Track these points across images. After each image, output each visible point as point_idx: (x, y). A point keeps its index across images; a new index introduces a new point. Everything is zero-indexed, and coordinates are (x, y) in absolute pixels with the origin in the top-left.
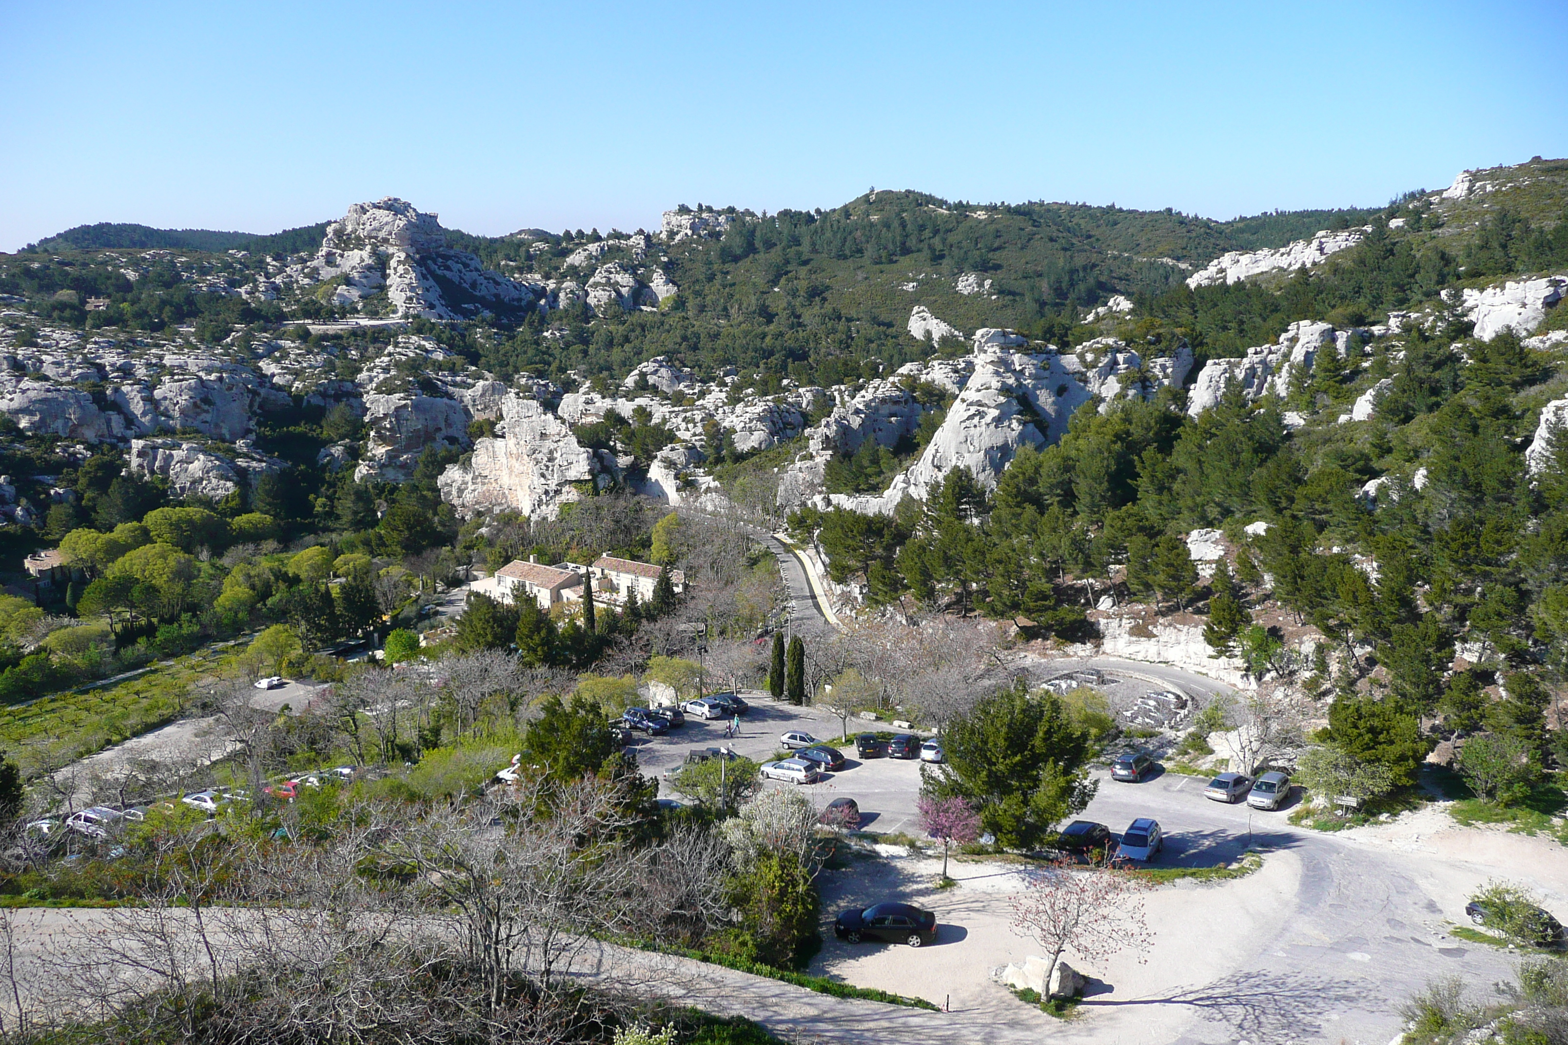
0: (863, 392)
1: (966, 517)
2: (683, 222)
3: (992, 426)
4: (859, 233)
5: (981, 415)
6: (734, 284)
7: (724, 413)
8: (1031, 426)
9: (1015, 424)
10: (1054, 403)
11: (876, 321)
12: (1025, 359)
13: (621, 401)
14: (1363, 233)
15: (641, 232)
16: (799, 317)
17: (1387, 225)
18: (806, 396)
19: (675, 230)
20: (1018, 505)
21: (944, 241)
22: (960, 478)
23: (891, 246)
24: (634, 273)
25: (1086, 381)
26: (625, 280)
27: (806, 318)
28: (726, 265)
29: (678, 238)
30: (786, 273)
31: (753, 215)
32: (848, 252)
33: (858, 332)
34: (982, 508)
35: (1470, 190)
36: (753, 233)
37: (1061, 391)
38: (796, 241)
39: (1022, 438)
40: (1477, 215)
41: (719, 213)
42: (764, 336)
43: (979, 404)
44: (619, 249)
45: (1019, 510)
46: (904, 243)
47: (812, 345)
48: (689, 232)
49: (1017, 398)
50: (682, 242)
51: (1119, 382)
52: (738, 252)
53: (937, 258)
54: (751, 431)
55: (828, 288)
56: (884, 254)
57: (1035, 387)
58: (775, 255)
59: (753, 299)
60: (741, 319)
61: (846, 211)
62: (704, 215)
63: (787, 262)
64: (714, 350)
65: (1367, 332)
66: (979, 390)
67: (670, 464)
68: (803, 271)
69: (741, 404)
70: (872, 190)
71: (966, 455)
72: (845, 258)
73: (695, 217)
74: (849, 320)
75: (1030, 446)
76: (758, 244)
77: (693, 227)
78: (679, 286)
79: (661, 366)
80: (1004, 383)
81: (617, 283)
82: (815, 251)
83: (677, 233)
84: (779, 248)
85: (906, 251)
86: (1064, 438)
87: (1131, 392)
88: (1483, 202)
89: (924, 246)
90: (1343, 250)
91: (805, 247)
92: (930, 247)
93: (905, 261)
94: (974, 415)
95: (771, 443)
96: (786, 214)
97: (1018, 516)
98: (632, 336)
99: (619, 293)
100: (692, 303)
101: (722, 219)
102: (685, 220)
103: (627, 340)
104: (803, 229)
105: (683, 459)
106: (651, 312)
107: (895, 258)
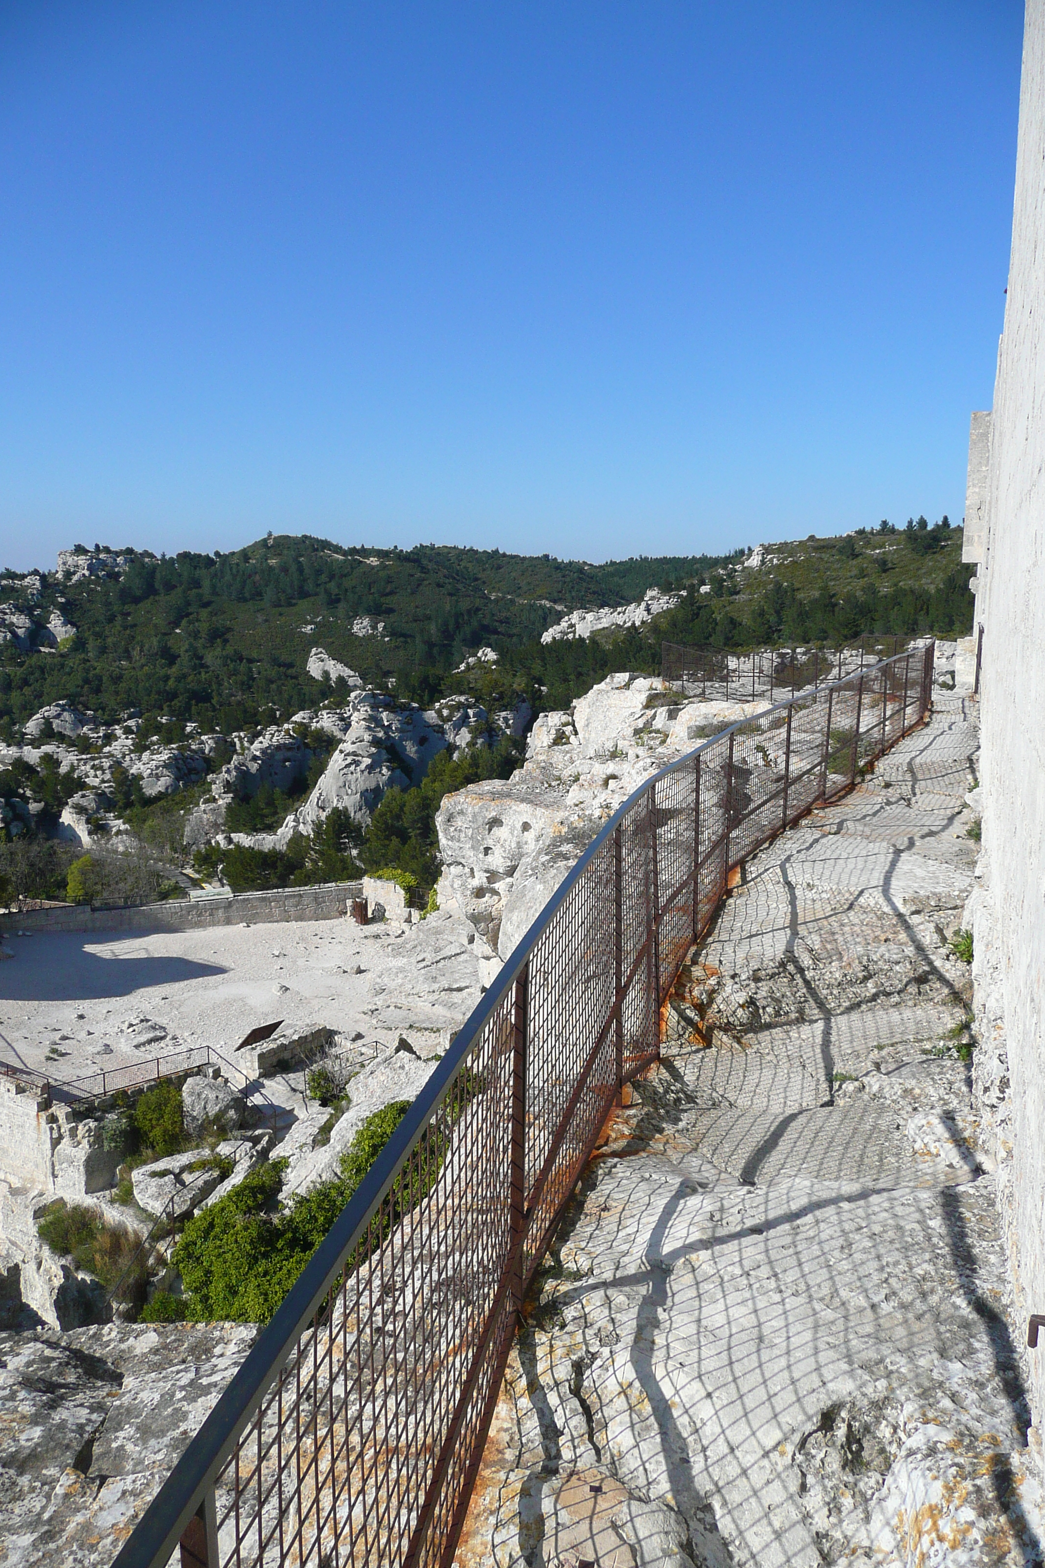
0: (261, 738)
1: (345, 849)
2: (80, 562)
3: (366, 773)
4: (257, 578)
5: (357, 763)
6: (135, 625)
7: (131, 760)
8: (398, 772)
9: (384, 770)
10: (416, 752)
11: (276, 662)
12: (392, 716)
13: (27, 749)
14: (680, 596)
15: (36, 572)
16: (201, 658)
17: (698, 591)
18: (208, 742)
19: (72, 570)
20: (388, 838)
21: (339, 586)
22: (339, 817)
23: (289, 591)
24: (30, 615)
25: (443, 732)
26: (21, 622)
27: (209, 659)
28: (126, 607)
29: (75, 578)
30: (188, 615)
31: (152, 556)
32: (247, 595)
33: (259, 673)
34: (359, 840)
35: (763, 562)
36: (152, 574)
37: (422, 741)
38: (196, 584)
39: (391, 782)
40: (765, 584)
41: (118, 554)
42: (167, 678)
43: (354, 754)
44: (13, 589)
45: (387, 842)
46: (301, 587)
47: (214, 687)
48: (87, 573)
49: (386, 748)
50: (80, 583)
51: (469, 732)
52: (138, 593)
53: (333, 602)
54: (158, 777)
55: (229, 630)
56: (283, 597)
57: (401, 739)
58: (175, 598)
59: (155, 641)
60: (143, 661)
61: (245, 554)
62: (102, 556)
63: (188, 604)
64: (117, 693)
66: (353, 743)
67: (80, 810)
68: (204, 613)
69: (148, 753)
70: (270, 534)
71: (345, 797)
72: (245, 600)
73: (92, 558)
74: (250, 661)
75: (397, 789)
76: (157, 585)
77: (90, 568)
78: (78, 628)
79: (63, 710)
80: (374, 737)
81: (12, 624)
82: (214, 593)
83: (74, 573)
84: (179, 590)
85: (304, 594)
86: (425, 780)
87: (480, 741)
88: (770, 573)
89: (321, 590)
90: (664, 612)
91: (206, 590)
92: (326, 591)
93: (303, 604)
94: (351, 764)
95: (179, 786)
96: (185, 557)
97: (385, 846)
98: (32, 679)
99: (14, 634)
100: (92, 645)
101: (120, 560)
102: (82, 560)
103: (26, 682)
104: (203, 571)
105: (93, 805)
106: (50, 653)
107: (294, 601)
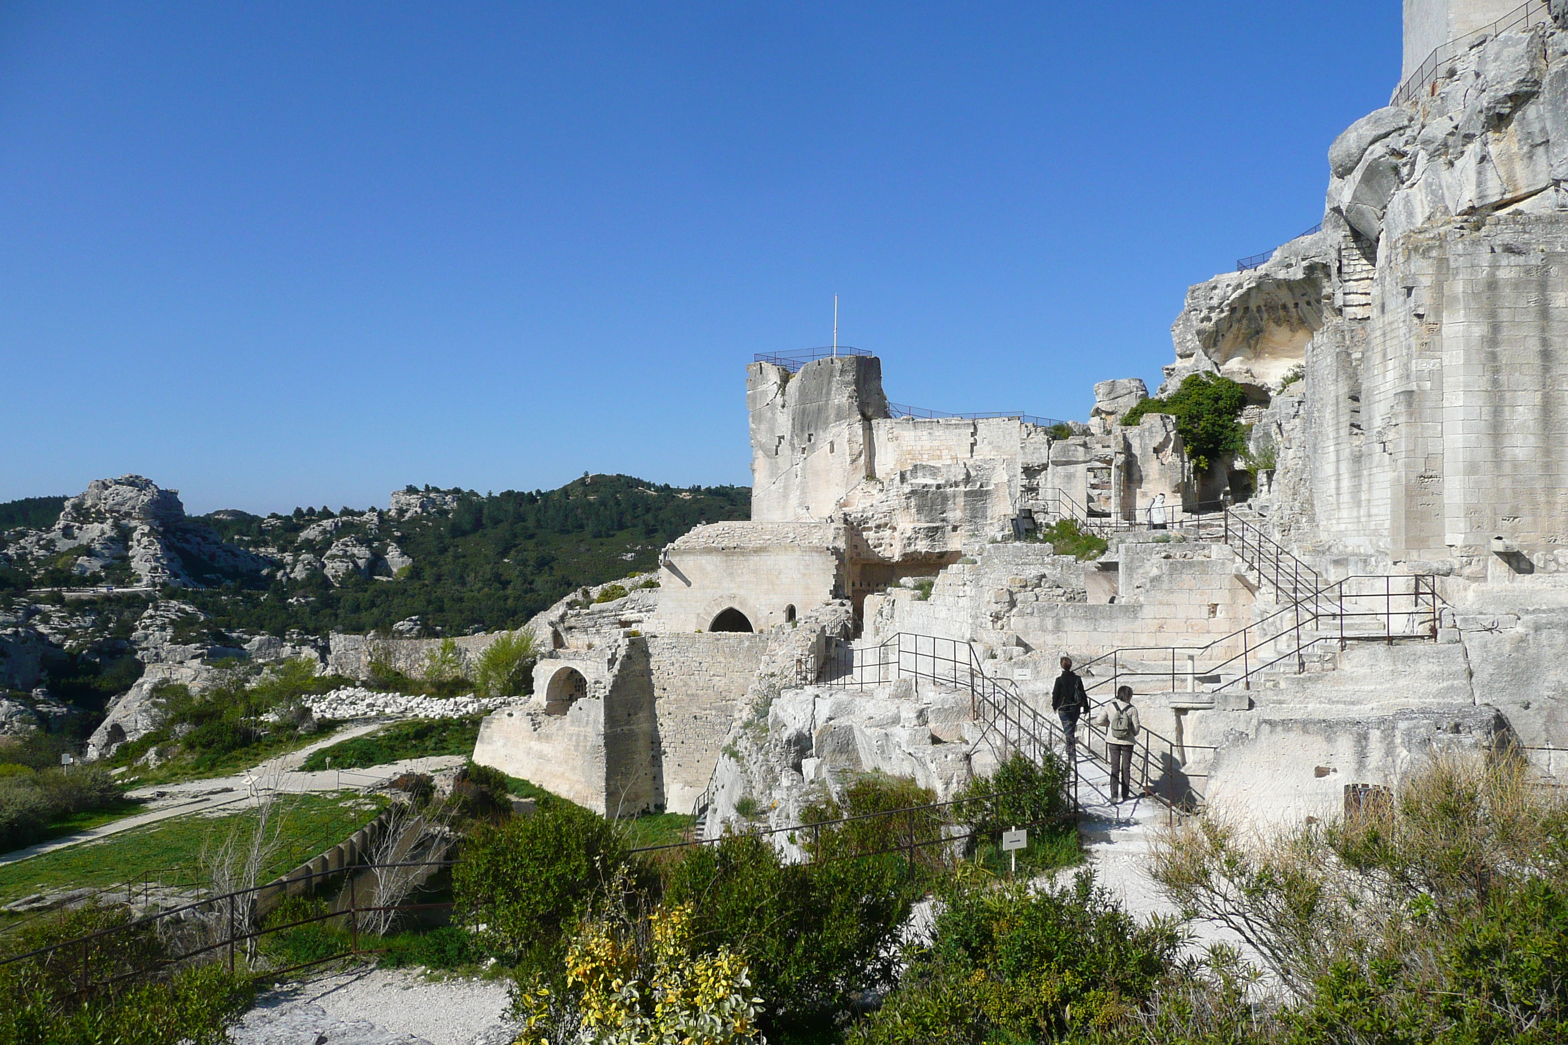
2: (412, 501)
6: (464, 556)
15: (373, 509)
16: (531, 583)
19: (405, 508)
21: (655, 517)
23: (608, 522)
24: (369, 546)
26: (362, 553)
27: (538, 584)
28: (457, 539)
29: (408, 515)
30: (515, 546)
31: (478, 495)
32: (569, 528)
36: (480, 511)
38: (521, 518)
41: (446, 493)
44: (352, 524)
46: (620, 521)
48: (419, 510)
50: (412, 519)
52: (468, 527)
53: (652, 532)
55: (553, 559)
56: (603, 529)
58: (502, 531)
59: (488, 568)
60: (480, 585)
61: (564, 492)
62: (432, 495)
63: (515, 536)
70: (587, 474)
72: (568, 532)
73: (423, 496)
76: (485, 520)
77: (422, 506)
78: (414, 558)
79: (416, 625)
81: (354, 555)
82: (539, 526)
83: (407, 511)
84: (506, 524)
85: (621, 527)
89: (638, 522)
91: (531, 523)
92: (644, 523)
93: (622, 535)
96: (509, 494)
99: (356, 565)
101: (448, 498)
102: (414, 499)
104: (526, 507)
106: (388, 582)
107: (612, 533)
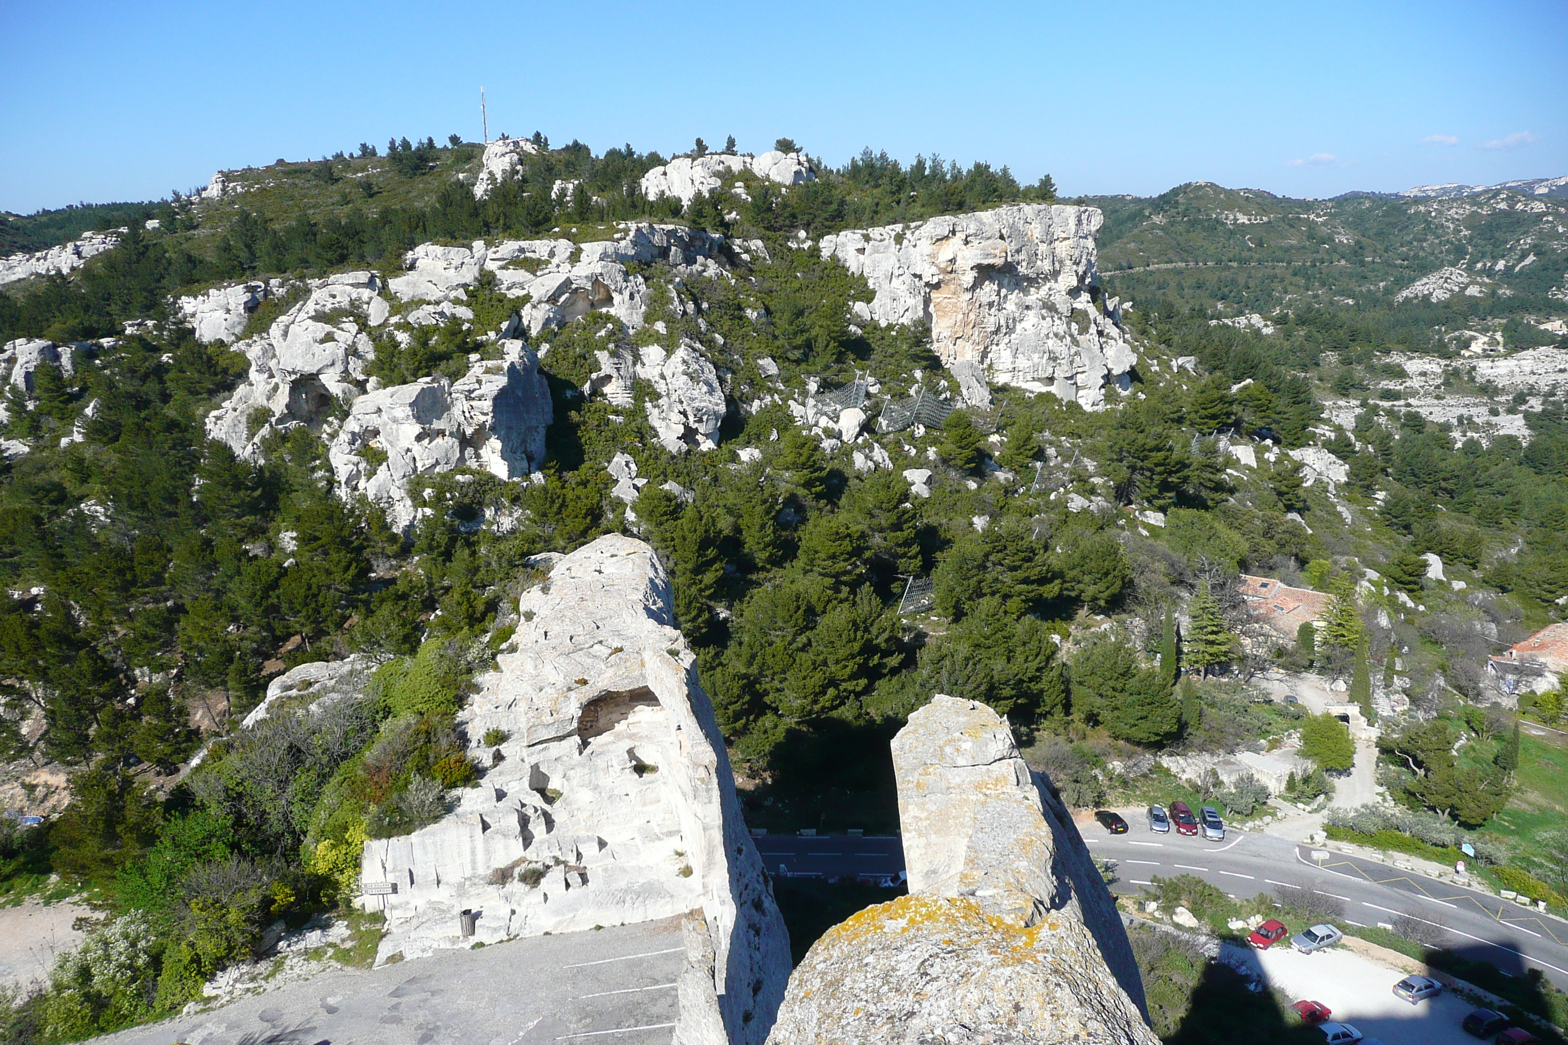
14: (119, 235)
17: (144, 227)
35: (224, 190)
40: (229, 216)
65: (95, 345)
88: (234, 203)
90: (101, 254)
